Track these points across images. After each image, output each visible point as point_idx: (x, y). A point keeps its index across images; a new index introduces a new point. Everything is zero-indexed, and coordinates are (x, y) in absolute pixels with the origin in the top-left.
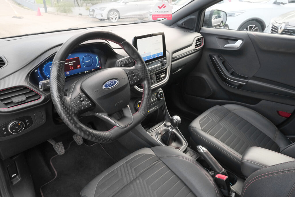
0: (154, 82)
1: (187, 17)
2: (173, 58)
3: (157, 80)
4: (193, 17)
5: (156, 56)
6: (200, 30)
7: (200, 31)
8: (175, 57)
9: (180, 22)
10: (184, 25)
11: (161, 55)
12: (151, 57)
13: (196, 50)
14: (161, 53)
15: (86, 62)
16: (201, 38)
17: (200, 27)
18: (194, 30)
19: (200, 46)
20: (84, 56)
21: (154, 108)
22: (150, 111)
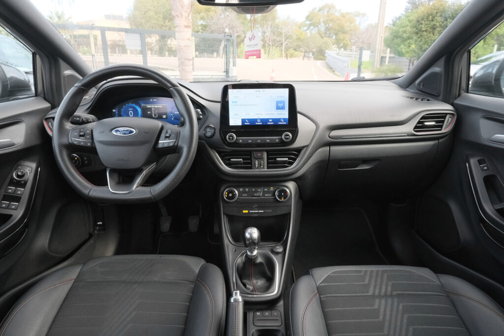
0: (260, 165)
2: (329, 137)
3: (268, 163)
4: (437, 69)
5: (270, 122)
7: (453, 101)
8: (341, 138)
9: (417, 82)
11: (282, 122)
12: (259, 121)
13: (418, 135)
14: (284, 119)
15: (176, 113)
18: (441, 97)
21: (263, 211)
22: (251, 211)
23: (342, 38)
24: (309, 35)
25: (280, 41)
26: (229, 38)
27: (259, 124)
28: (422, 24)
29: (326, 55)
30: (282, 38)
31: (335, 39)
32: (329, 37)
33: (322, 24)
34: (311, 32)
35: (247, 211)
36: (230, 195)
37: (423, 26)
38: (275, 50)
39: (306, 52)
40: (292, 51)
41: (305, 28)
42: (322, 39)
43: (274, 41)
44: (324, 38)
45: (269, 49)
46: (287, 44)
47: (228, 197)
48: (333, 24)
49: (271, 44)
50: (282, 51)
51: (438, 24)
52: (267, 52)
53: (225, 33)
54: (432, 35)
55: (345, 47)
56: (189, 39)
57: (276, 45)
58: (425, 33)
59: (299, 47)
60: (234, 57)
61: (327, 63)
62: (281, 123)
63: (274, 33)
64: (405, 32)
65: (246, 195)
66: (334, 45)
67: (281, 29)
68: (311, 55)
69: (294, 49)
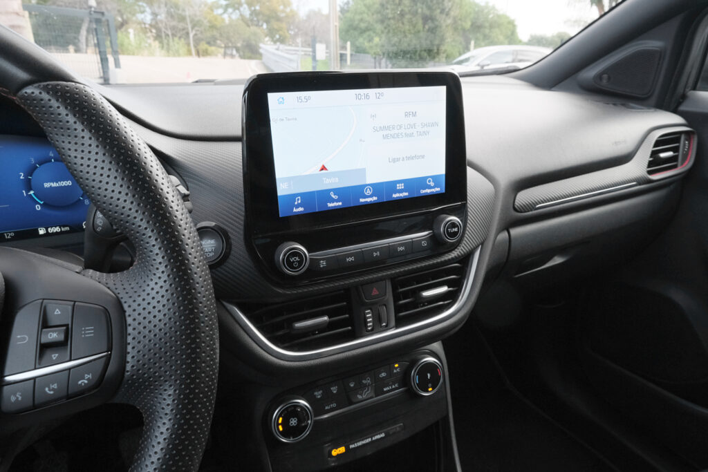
0: (378, 319)
1: (626, 46)
2: (515, 209)
3: (398, 309)
4: (652, 44)
5: (401, 191)
6: (679, 104)
7: (682, 108)
8: (532, 207)
9: (590, 73)
10: (605, 81)
11: (430, 187)
12: (368, 192)
13: (651, 181)
14: (435, 178)
15: (47, 185)
16: (680, 133)
17: (680, 90)
18: (653, 100)
19: (675, 167)
20: (33, 160)
21: (383, 435)
22: (352, 446)
23: (275, 27)
24: (227, 21)
25: (183, 29)
26: (99, 16)
27: (369, 200)
28: (387, 9)
29: (261, 51)
30: (187, 24)
31: (267, 28)
32: (257, 25)
33: (245, 6)
34: (229, 17)
35: (342, 450)
36: (293, 422)
37: (388, 11)
38: (178, 43)
39: (226, 47)
40: (203, 46)
41: (220, 11)
42: (248, 28)
43: (173, 28)
44: (252, 28)
45: (168, 41)
46: (196, 35)
47: (288, 432)
48: (261, 7)
49: (170, 33)
50: (188, 44)
51: (406, 9)
52: (165, 46)
53: (91, 7)
54: (401, 25)
55: (282, 40)
56: (17, 14)
57: (179, 35)
58: (392, 21)
59: (215, 39)
60: (115, 53)
61: (263, 63)
62: (428, 191)
63: (172, 16)
64: (361, 20)
65: (334, 405)
66: (266, 36)
67: (184, 10)
68: (234, 52)
69: (209, 43)
